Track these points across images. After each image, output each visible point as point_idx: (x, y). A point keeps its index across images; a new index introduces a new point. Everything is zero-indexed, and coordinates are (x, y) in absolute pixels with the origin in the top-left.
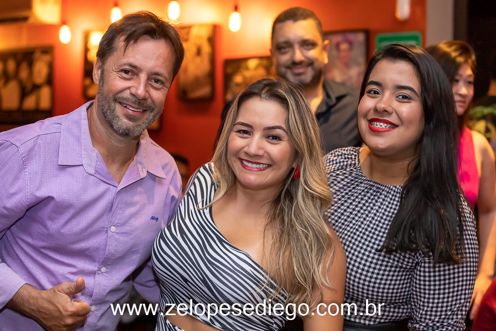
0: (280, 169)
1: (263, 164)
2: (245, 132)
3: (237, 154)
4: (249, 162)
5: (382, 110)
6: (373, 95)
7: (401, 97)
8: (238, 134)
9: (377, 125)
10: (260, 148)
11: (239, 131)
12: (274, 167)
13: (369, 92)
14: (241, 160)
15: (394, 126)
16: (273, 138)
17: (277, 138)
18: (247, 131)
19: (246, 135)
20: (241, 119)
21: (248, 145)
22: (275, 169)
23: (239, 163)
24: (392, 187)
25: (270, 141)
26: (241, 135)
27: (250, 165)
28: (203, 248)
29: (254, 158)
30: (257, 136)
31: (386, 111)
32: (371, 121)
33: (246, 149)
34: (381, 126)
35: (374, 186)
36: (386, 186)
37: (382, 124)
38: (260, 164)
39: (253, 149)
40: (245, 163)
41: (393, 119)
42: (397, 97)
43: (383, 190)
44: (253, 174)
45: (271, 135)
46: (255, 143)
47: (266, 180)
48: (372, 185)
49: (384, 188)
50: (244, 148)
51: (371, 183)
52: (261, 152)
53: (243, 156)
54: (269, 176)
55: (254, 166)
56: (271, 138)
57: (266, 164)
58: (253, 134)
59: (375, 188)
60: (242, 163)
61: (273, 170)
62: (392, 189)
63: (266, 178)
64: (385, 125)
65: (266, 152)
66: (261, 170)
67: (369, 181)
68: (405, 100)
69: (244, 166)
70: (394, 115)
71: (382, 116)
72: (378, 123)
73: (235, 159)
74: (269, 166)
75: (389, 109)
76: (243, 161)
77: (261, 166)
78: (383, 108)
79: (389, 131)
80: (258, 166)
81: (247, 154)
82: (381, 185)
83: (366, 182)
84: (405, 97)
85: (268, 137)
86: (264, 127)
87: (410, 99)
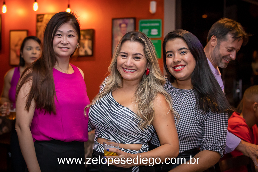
0: (140, 71)
1: (133, 70)
2: (124, 56)
3: (121, 66)
4: (127, 69)
5: (177, 61)
6: (171, 57)
7: (182, 53)
8: (121, 57)
9: (177, 68)
10: (132, 63)
11: (122, 56)
12: (138, 71)
13: (168, 56)
14: (123, 68)
15: (184, 66)
16: (137, 58)
17: (138, 58)
18: (125, 55)
19: (125, 57)
20: (122, 51)
21: (126, 62)
22: (138, 72)
23: (122, 69)
24: (189, 90)
25: (136, 59)
26: (123, 57)
27: (127, 70)
28: (109, 109)
29: (129, 68)
30: (130, 58)
31: (179, 61)
32: (174, 68)
33: (125, 64)
34: (179, 68)
35: (180, 91)
36: (186, 90)
37: (179, 67)
38: (132, 69)
39: (128, 64)
40: (125, 70)
41: (183, 63)
42: (180, 54)
43: (185, 92)
44: (129, 74)
45: (136, 57)
46: (129, 61)
47: (135, 77)
48: (179, 91)
49: (185, 91)
50: (124, 63)
51: (179, 90)
52: (132, 65)
53: (124, 67)
54: (136, 75)
55: (129, 71)
56: (136, 58)
57: (134, 70)
58: (128, 57)
59: (181, 92)
60: (124, 70)
61: (137, 72)
62: (189, 91)
63: (135, 76)
64: (181, 67)
65: (134, 64)
66: (132, 72)
67: (177, 89)
68: (184, 54)
69: (125, 71)
70: (182, 61)
71: (178, 64)
72: (177, 67)
73: (120, 68)
74: (136, 70)
75: (180, 60)
76: (124, 69)
77: (132, 71)
78: (177, 60)
79: (183, 69)
80: (131, 71)
81: (126, 65)
82: (184, 90)
83: (176, 90)
84: (183, 52)
85: (135, 58)
86: (133, 54)
87: (186, 52)
